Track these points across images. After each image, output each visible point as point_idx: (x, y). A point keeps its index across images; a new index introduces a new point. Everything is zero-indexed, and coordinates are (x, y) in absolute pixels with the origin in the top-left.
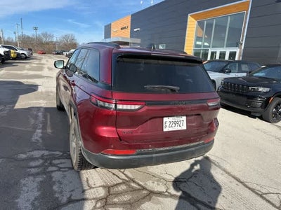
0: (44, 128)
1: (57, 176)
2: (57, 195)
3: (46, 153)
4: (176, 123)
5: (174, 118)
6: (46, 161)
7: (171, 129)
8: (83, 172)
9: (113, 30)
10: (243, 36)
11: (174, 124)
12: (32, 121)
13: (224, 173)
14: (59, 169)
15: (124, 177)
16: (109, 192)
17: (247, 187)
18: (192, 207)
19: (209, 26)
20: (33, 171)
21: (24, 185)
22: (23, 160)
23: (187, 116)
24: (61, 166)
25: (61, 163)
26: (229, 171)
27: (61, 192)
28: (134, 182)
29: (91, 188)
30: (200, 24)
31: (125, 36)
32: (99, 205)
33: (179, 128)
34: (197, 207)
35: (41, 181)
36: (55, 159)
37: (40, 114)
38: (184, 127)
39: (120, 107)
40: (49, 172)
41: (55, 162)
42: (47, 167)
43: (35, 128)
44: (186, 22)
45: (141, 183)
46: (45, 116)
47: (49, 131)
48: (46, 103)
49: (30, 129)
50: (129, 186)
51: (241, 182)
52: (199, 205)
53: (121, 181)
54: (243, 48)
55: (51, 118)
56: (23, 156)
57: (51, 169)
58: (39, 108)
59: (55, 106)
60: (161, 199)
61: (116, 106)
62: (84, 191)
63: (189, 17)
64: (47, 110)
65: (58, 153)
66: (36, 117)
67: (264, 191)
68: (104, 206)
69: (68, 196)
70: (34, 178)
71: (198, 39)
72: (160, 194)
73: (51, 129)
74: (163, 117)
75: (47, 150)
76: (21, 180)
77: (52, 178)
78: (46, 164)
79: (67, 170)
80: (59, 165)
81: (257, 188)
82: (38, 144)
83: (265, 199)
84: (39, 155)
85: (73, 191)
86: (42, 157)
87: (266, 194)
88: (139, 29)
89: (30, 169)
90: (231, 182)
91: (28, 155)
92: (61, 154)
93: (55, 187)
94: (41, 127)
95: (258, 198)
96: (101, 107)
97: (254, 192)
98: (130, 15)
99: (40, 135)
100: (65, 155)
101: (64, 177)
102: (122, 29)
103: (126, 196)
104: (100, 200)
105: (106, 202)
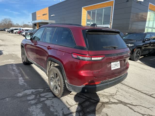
0: (23, 76)
1: (48, 103)
2: (55, 113)
3: (34, 91)
4: (116, 65)
5: (115, 62)
6: (36, 95)
7: (114, 68)
8: (62, 98)
10: (111, 19)
11: (115, 66)
12: (13, 73)
13: (130, 88)
14: (47, 99)
15: (85, 97)
16: (82, 107)
17: (143, 93)
20: (33, 102)
21: (33, 111)
22: (22, 97)
23: (120, 61)
24: (47, 96)
25: (46, 95)
27: (57, 111)
28: (92, 99)
29: (71, 106)
30: (89, 13)
31: (46, 19)
32: (81, 114)
33: (117, 68)
34: (128, 106)
35: (41, 107)
36: (41, 93)
37: (15, 68)
38: (119, 67)
39: (93, 59)
40: (42, 101)
41: (42, 95)
42: (39, 99)
43: (17, 77)
44: (81, 11)
46: (19, 69)
47: (27, 77)
48: (14, 61)
49: (15, 78)
51: (139, 91)
53: (85, 100)
54: (112, 25)
55: (22, 69)
56: (20, 95)
57: (42, 99)
58: (12, 65)
59: (22, 63)
60: (109, 105)
61: (91, 59)
62: (69, 109)
64: (18, 65)
65: (40, 90)
66: (13, 70)
67: (151, 94)
68: (84, 115)
70: (36, 106)
71: (88, 20)
72: (107, 103)
73: (28, 76)
74: (111, 63)
75: (33, 89)
76: (29, 109)
77: (46, 104)
78: (38, 97)
79: (52, 98)
80: (46, 97)
81: (147, 93)
82: (25, 86)
83: (153, 97)
84: (30, 92)
85: (62, 109)
86: (33, 93)
87: (152, 95)
88: (54, 15)
89: (30, 101)
90: (135, 92)
91: (23, 93)
92: (43, 90)
93: (52, 109)
94: (20, 76)
95: (150, 97)
96: (82, 60)
97: (147, 94)
98: (48, 7)
99: (23, 81)
100: (45, 90)
101: (53, 102)
102: (43, 15)
103: (92, 107)
104: (80, 112)
105: (84, 112)
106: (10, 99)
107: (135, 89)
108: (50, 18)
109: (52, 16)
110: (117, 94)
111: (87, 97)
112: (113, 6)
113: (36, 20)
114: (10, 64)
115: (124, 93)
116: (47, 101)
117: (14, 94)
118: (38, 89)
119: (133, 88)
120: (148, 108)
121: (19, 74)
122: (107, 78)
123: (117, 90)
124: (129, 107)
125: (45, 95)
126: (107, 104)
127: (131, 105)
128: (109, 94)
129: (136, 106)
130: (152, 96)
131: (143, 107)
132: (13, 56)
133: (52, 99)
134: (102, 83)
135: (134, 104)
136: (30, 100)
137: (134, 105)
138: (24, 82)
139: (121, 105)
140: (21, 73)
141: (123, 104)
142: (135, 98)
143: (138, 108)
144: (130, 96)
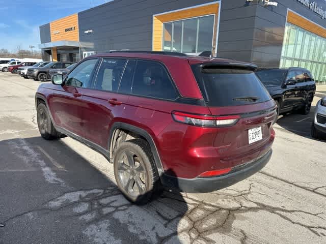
0: (49, 164)
1: (120, 216)
2: (142, 238)
3: (83, 194)
5: (254, 129)
6: (91, 203)
7: (254, 141)
9: (53, 32)
10: (215, 40)
11: (255, 135)
12: (25, 158)
13: (272, 178)
14: (117, 209)
16: (191, 220)
17: (298, 186)
18: (273, 214)
19: (178, 29)
20: (88, 217)
21: (93, 236)
22: (61, 208)
23: (262, 126)
24: (115, 204)
25: (112, 202)
26: (274, 175)
27: (143, 233)
28: (205, 204)
29: (170, 221)
30: (168, 27)
31: (73, 39)
32: (193, 235)
33: (258, 139)
34: (278, 214)
35: (108, 227)
36: (100, 198)
37: (26, 148)
40: (107, 215)
41: (103, 201)
42: (99, 211)
43: (37, 166)
44: (152, 23)
45: (213, 204)
46: (36, 150)
47: (60, 167)
48: (20, 133)
49: (34, 169)
50: (204, 209)
51: (291, 183)
52: (277, 212)
54: (215, 52)
55: (44, 149)
56: (56, 204)
57: (106, 211)
58: (17, 141)
59: (40, 135)
60: (243, 214)
61: (215, 123)
62: (166, 226)
63: (154, 18)
64: (31, 141)
65: (96, 191)
66: (25, 153)
67: (314, 187)
68: (199, 235)
69: (155, 235)
70: (97, 225)
71: (166, 43)
72: (238, 210)
73: (61, 164)
74: (248, 130)
75: (81, 190)
76: (84, 232)
77: (117, 220)
78: (96, 206)
79: (126, 207)
80: (111, 205)
81: (306, 185)
82: (62, 185)
83: (318, 193)
84: (75, 198)
85: (154, 228)
86: (82, 200)
87: (316, 189)
88: (91, 31)
89: (82, 217)
90: (284, 185)
91: (61, 201)
92: (102, 191)
93: (131, 229)
94: (44, 164)
95: (313, 194)
96: (197, 125)
97: (306, 189)
98: (77, 14)
99: (53, 174)
100: (107, 191)
101: (130, 215)
102: (67, 30)
103: (211, 220)
104: (190, 230)
105: (197, 230)
106: (36, 214)
107: (282, 180)
108: (83, 37)
109: (87, 32)
110: (251, 191)
111: (197, 201)
112: (217, 13)
113: (50, 41)
114: (13, 140)
115: (265, 189)
116: (116, 213)
117: (43, 204)
118: (92, 189)
119: (279, 179)
120: (315, 215)
121: (40, 161)
122: (243, 161)
123: (250, 185)
124: (281, 215)
125: (110, 201)
126: (239, 212)
127: (282, 210)
128: (237, 193)
129: (293, 211)
130: (316, 191)
131: (305, 213)
132: (13, 122)
133: (127, 209)
134: (233, 171)
135: (289, 209)
136: (80, 214)
137: (289, 211)
138: (57, 177)
139: (265, 211)
140: (42, 157)
141: (268, 210)
142: (287, 198)
143: (296, 215)
144: (278, 194)
